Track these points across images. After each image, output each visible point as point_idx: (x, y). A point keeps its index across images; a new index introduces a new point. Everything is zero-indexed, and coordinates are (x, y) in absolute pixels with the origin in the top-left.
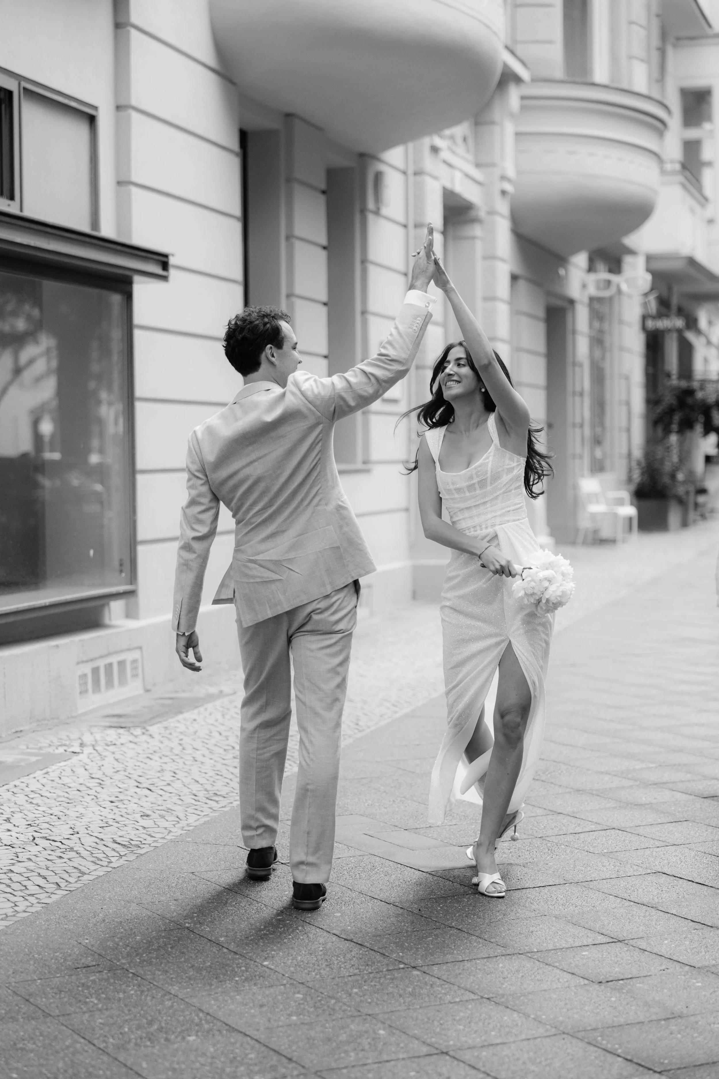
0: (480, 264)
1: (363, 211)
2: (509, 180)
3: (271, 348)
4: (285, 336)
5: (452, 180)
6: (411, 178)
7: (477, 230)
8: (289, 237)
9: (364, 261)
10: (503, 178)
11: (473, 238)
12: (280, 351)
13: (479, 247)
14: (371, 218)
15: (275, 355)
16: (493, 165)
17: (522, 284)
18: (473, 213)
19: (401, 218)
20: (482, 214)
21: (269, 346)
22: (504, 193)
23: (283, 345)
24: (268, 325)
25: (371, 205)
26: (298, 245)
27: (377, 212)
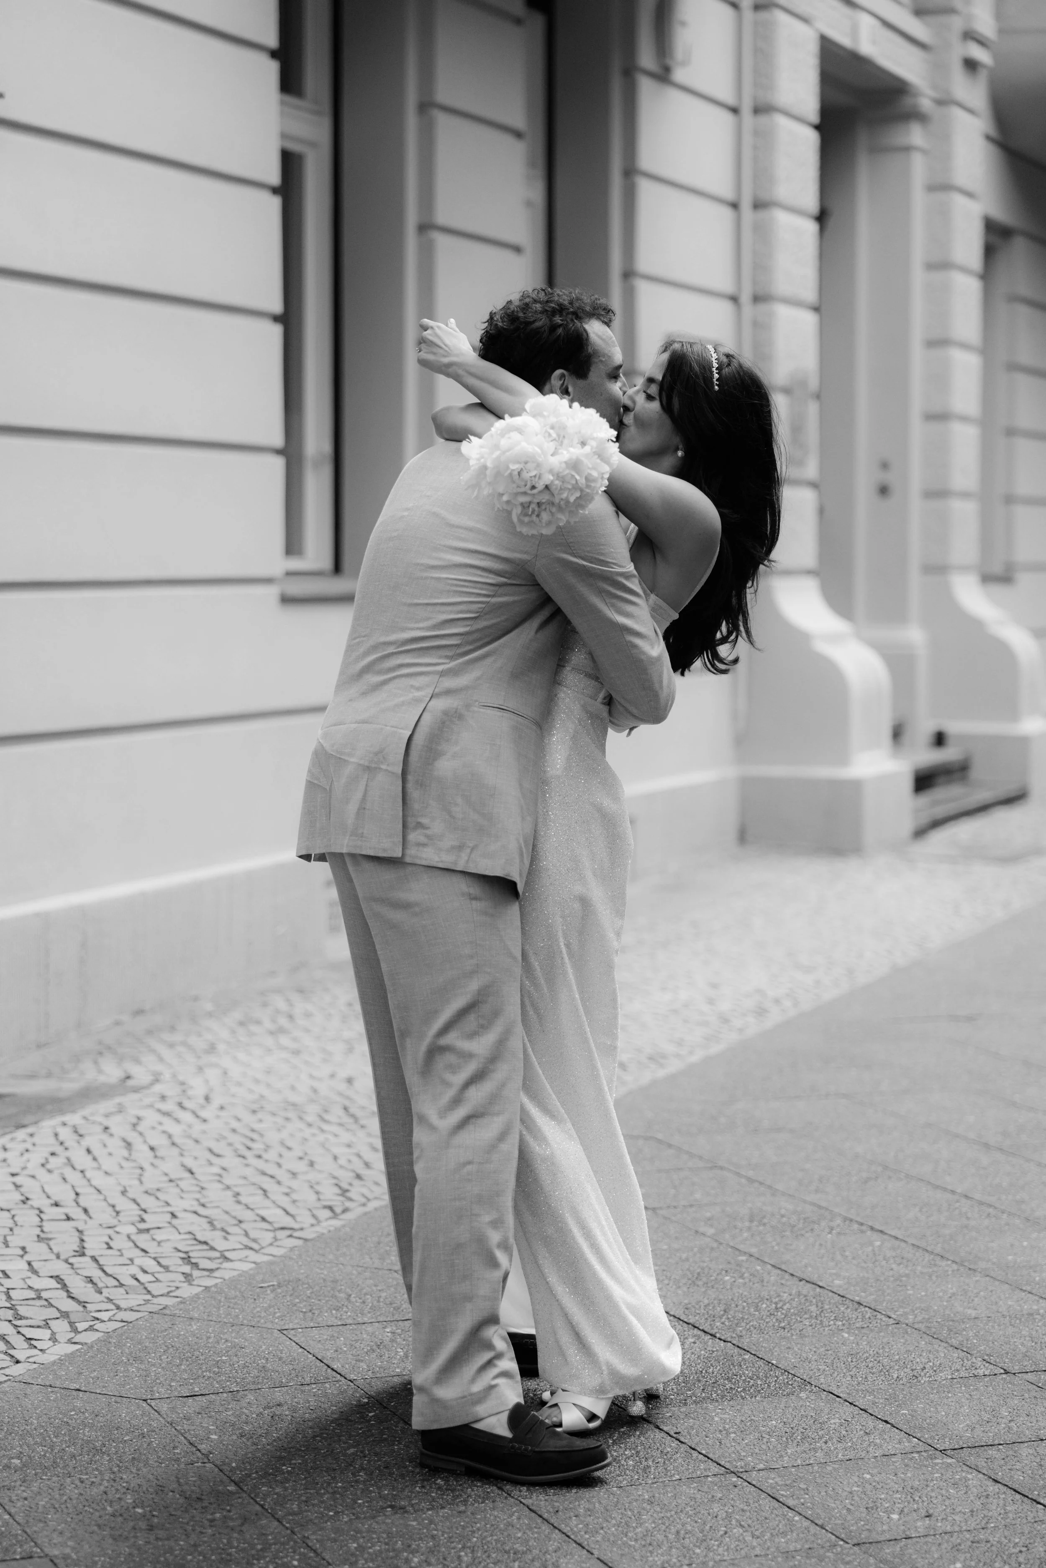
0: (919, 199)
1: (630, 72)
2: (981, 42)
3: (562, 376)
4: (596, 353)
5: (854, 31)
6: (748, 15)
7: (916, 135)
8: (426, 106)
9: (630, 172)
10: (969, 36)
11: (907, 149)
12: (581, 383)
13: (918, 166)
14: (646, 87)
15: (570, 389)
16: (950, 11)
17: (1020, 248)
18: (908, 101)
19: (726, 95)
20: (925, 104)
21: (559, 372)
22: (971, 65)
23: (589, 370)
24: (560, 331)
25: (646, 58)
26: (442, 120)
27: (664, 76)
